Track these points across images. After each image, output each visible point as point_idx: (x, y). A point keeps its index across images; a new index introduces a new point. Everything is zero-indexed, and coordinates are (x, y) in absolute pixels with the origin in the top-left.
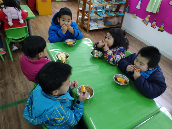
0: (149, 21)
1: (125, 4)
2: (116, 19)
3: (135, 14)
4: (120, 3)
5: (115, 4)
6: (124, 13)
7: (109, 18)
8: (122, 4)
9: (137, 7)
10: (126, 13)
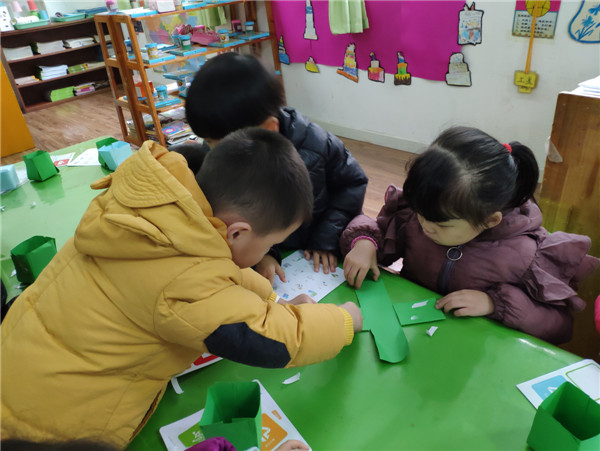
0: (357, 67)
1: (267, 38)
3: (311, 59)
5: (236, 44)
6: (278, 67)
9: (306, 36)
10: (284, 67)
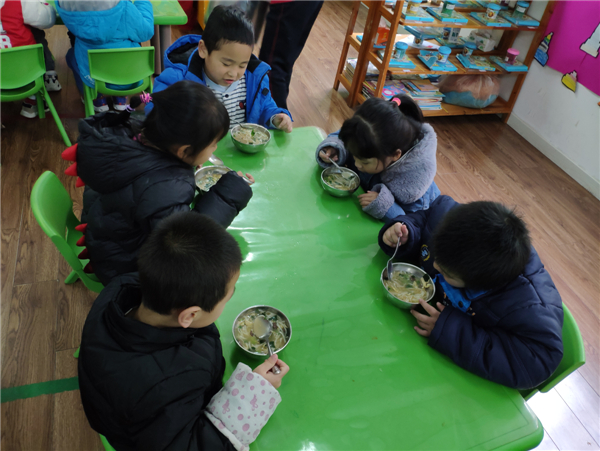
1: (537, 30)
2: (490, 83)
3: (575, 74)
4: (519, 22)
5: (497, 25)
6: (527, 62)
7: (465, 79)
8: (525, 28)
9: (584, 47)
10: (535, 65)
